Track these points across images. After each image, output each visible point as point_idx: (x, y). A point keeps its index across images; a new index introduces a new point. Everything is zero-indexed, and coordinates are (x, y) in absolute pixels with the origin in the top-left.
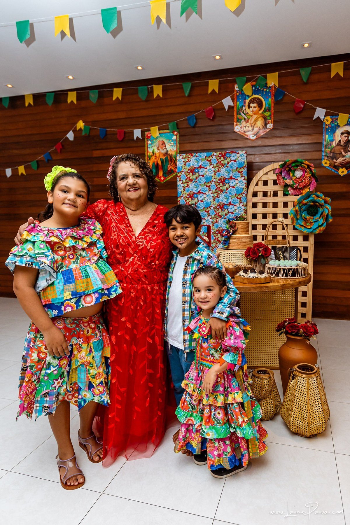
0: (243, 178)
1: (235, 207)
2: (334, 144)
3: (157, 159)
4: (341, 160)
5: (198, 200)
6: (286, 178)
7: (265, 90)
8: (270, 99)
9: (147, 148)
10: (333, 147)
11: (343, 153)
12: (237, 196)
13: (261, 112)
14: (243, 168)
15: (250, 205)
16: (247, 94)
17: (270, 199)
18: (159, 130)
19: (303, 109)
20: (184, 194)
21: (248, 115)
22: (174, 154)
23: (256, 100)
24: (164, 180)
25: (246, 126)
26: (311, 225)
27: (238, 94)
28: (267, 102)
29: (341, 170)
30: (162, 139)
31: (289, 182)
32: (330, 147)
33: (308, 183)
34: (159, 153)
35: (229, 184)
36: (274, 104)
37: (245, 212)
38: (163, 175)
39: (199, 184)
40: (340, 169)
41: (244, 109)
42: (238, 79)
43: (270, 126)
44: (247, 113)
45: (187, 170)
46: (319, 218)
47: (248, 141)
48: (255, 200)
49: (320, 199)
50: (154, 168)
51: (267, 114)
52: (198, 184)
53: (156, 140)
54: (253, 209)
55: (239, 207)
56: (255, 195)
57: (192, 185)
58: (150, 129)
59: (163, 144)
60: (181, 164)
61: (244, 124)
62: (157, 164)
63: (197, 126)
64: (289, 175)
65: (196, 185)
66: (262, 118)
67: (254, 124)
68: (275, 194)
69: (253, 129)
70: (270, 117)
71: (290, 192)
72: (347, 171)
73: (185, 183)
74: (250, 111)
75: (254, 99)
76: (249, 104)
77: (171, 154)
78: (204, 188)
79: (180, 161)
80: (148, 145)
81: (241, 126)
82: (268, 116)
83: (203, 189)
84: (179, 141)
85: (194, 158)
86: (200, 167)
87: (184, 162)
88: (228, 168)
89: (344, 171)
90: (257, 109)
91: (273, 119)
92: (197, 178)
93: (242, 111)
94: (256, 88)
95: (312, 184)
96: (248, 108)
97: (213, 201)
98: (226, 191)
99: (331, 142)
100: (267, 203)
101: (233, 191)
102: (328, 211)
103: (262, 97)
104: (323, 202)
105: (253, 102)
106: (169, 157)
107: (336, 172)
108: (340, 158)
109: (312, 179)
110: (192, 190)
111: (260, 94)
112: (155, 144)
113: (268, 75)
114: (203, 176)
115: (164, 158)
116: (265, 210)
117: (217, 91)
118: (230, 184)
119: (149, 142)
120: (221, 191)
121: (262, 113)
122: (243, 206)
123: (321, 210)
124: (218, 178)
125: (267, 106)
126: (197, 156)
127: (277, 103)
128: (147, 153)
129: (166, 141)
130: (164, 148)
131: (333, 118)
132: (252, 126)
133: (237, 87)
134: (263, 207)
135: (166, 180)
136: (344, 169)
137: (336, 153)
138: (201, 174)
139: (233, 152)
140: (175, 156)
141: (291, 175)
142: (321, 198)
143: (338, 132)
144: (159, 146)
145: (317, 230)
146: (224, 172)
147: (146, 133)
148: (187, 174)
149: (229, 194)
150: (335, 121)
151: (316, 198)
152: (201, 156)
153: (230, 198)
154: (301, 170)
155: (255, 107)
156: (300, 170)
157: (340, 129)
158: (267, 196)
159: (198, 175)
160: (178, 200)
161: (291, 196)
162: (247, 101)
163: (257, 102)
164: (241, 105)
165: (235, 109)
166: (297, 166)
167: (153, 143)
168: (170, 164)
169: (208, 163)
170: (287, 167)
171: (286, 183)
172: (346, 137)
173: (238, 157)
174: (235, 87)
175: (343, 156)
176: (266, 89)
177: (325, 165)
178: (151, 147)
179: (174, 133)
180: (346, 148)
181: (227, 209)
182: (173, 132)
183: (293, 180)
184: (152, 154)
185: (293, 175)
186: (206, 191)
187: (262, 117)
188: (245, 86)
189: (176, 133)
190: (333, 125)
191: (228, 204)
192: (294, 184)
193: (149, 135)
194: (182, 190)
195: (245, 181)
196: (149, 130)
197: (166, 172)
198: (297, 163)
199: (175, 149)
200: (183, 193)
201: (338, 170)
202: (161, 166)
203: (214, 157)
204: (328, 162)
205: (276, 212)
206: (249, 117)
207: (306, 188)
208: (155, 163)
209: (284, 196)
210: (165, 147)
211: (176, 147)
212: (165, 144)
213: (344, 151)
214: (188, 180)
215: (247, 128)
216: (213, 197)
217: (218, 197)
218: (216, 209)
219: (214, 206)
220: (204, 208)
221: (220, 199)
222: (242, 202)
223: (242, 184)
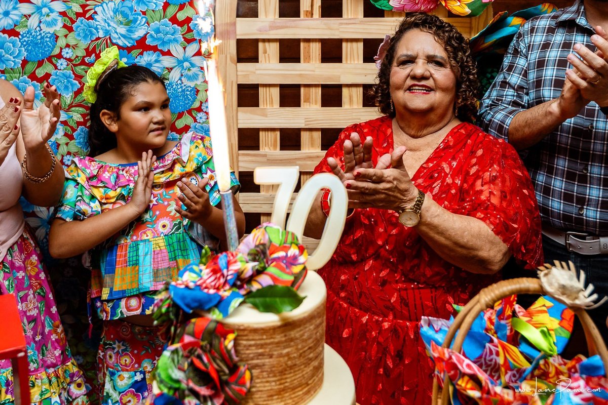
1: (167, 61)
12: (171, 10)
15: (227, 48)
17: (311, 28)
48: (246, 28)
54: (242, 66)
55: (181, 57)
97: (65, 31)
100: (297, 42)
116: (291, 73)
122: (198, 53)
134: (283, 59)
149: (138, 3)
153: (141, 20)
161: (399, 17)
191: (133, 48)
209: (366, 14)
216: (63, 14)
217: (86, 17)
218: (79, 67)
219: (68, 53)
220: (25, 63)
221: (97, 23)
222: (194, 40)
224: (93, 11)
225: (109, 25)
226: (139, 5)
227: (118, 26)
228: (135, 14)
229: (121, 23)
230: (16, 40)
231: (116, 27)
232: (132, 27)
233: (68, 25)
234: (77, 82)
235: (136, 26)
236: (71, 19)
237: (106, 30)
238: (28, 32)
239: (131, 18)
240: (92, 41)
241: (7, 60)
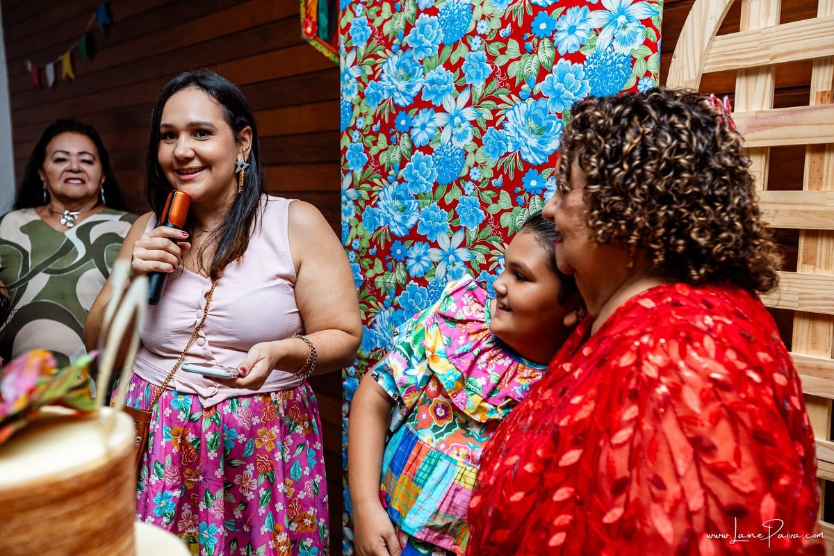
5: (412, 142)
20: (361, 115)
35: (551, 39)
39: (417, 58)
52: (411, 58)
57: (390, 67)
65: (405, 67)
73: (364, 59)
78: (436, 76)
83: (432, 82)
92: (408, 28)
97: (474, 145)
98: (538, 88)
101: (574, 85)
110: (391, 92)
114: (433, 11)
118: (558, 38)
120: (514, 87)
124: (500, 11)
148: (373, 12)
149: (554, 101)
153: (556, 126)
159: (413, 10)
160: (341, 146)
186: (443, 92)
194: (355, 96)
214: (374, 42)
216: (474, 123)
217: (497, 126)
218: (485, 192)
219: (476, 174)
220: (435, 186)
221: (508, 133)
223: (624, 33)
224: (503, 117)
225: (519, 136)
226: (554, 105)
227: (530, 136)
228: (549, 118)
229: (533, 132)
230: (429, 158)
231: (526, 137)
232: (545, 137)
233: (478, 137)
234: (482, 212)
235: (549, 134)
236: (481, 129)
237: (516, 142)
238: (441, 148)
239: (544, 124)
240: (501, 158)
241: (421, 183)
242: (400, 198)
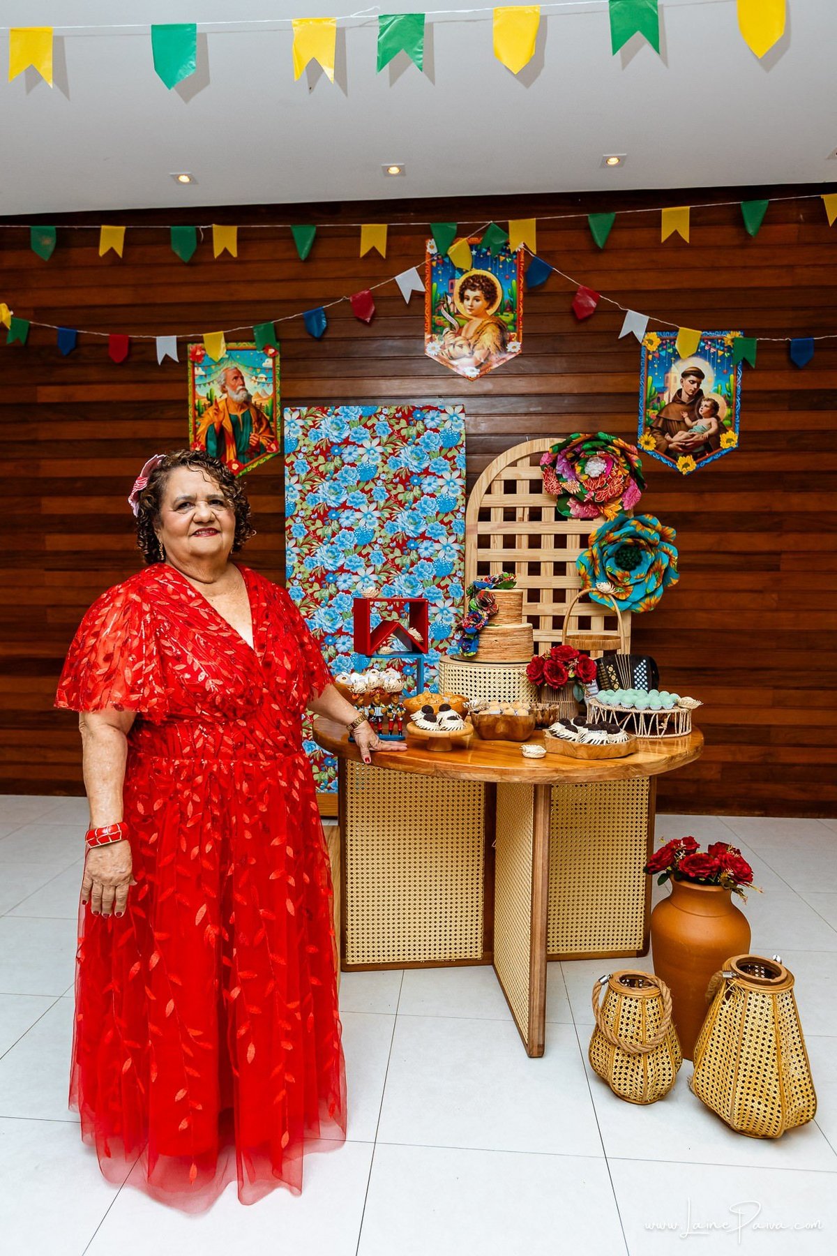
0: (456, 474)
1: (437, 546)
2: (666, 399)
3: (221, 416)
4: (683, 437)
5: (340, 525)
6: (565, 476)
7: (502, 258)
8: (514, 281)
9: (194, 386)
10: (663, 405)
11: (688, 421)
12: (440, 517)
13: (491, 312)
14: (456, 447)
15: (472, 540)
16: (457, 265)
17: (523, 528)
18: (227, 341)
19: (596, 311)
20: (302, 509)
21: (461, 318)
22: (267, 403)
23: (479, 282)
24: (239, 470)
25: (454, 345)
26: (627, 592)
27: (434, 264)
28: (509, 289)
29: (682, 460)
30: (235, 365)
31: (572, 487)
32: (656, 405)
33: (618, 492)
34: (226, 399)
35: (420, 486)
36: (524, 294)
37: (462, 557)
38: (237, 458)
39: (343, 485)
40: (680, 458)
41: (449, 302)
42: (436, 228)
43: (514, 347)
44: (458, 313)
45: (311, 449)
46: (646, 575)
47: (461, 381)
48: (484, 528)
49: (649, 530)
50: (211, 440)
51: (507, 317)
52: (339, 485)
53: (219, 367)
54: (481, 551)
55: (445, 544)
56: (484, 515)
57: (324, 487)
58: (202, 337)
59: (236, 378)
60: (294, 433)
61: (449, 338)
62: (222, 429)
63: (328, 336)
64: (573, 469)
65: (334, 488)
66: (494, 327)
67: (474, 339)
68: (535, 515)
69: (472, 353)
70: (515, 326)
71: (572, 512)
72: (697, 463)
73: (304, 481)
74: (463, 308)
75: (475, 278)
76: (463, 289)
77: (258, 403)
78: (356, 495)
79: (292, 424)
80: (196, 377)
81: (442, 343)
82: (510, 324)
83: (353, 498)
84: (281, 372)
85: (330, 418)
86: (346, 442)
87: (302, 427)
88: (418, 447)
89: (689, 463)
90: (481, 303)
91: (521, 331)
92: (336, 470)
93: (445, 305)
94: (479, 252)
95: (627, 495)
96: (459, 300)
97: (380, 528)
98: (414, 506)
99: (659, 393)
100: (513, 536)
101: (432, 506)
102: (670, 560)
103: (496, 276)
104: (657, 537)
105: (473, 285)
106: (253, 412)
107: (670, 465)
108: (680, 433)
109: (629, 481)
110: (325, 499)
111: (490, 269)
112: (214, 377)
113: (510, 222)
114: (353, 465)
115: (239, 414)
116: (509, 555)
117: (383, 252)
118: (423, 486)
119: (199, 371)
120: (401, 504)
121: (495, 314)
122: (456, 542)
123: (650, 556)
124: (393, 471)
125: (507, 297)
126: (337, 415)
127: (531, 291)
128: (194, 398)
129: (244, 372)
130: (241, 387)
131: (665, 337)
132: (469, 345)
133: (432, 247)
134: (505, 546)
135: (245, 471)
136: (689, 459)
137: (671, 421)
138: (348, 459)
139: (430, 408)
140: (270, 412)
141: (578, 469)
142: (654, 528)
143: (677, 370)
144: (225, 383)
145: (641, 603)
146: (407, 458)
147: (191, 347)
148: (311, 459)
149: (422, 512)
150: (669, 345)
151: (639, 529)
152: (347, 415)
153: (423, 522)
154: (602, 458)
155: (476, 299)
156: (599, 459)
157: (679, 363)
158: (514, 519)
159: (340, 462)
160: (287, 524)
161: (575, 521)
162: (458, 283)
163: (482, 286)
164: (442, 291)
165: (427, 300)
166: (595, 449)
167: (210, 374)
168: (257, 431)
169: (368, 433)
170: (569, 452)
171: (563, 489)
172: (693, 382)
173: (445, 421)
174: (428, 247)
175: (688, 428)
176: (504, 256)
177: (646, 448)
178: (205, 385)
179: (267, 351)
180: (693, 410)
181: (417, 549)
182: (266, 349)
183: (581, 484)
184: (208, 403)
185: (583, 472)
186: (360, 503)
187: (496, 324)
188: (455, 245)
189: (271, 351)
190: (663, 353)
191: (418, 538)
192: (584, 492)
193: (198, 353)
194: (297, 499)
195: (461, 482)
196: (201, 340)
197: (246, 450)
198: (595, 444)
199: (270, 391)
200: (299, 507)
201: (677, 460)
202: (231, 435)
203: (382, 417)
204: (653, 441)
205: (539, 558)
206: (462, 322)
207: (613, 502)
208: (216, 425)
209: (556, 519)
210: (243, 385)
211: (271, 386)
212: (242, 378)
213: (688, 416)
214: (312, 474)
215: (457, 348)
216: (379, 518)
217: (392, 520)
218: (386, 549)
219: (381, 541)
220: (356, 546)
221: (398, 524)
222: (453, 534)
223: (453, 489)
224: (396, 517)
230: (351, 533)
233: (381, 524)
234: (384, 558)
236: (383, 521)
238: (359, 528)
240: (395, 534)
241: (346, 545)
242: (331, 552)
